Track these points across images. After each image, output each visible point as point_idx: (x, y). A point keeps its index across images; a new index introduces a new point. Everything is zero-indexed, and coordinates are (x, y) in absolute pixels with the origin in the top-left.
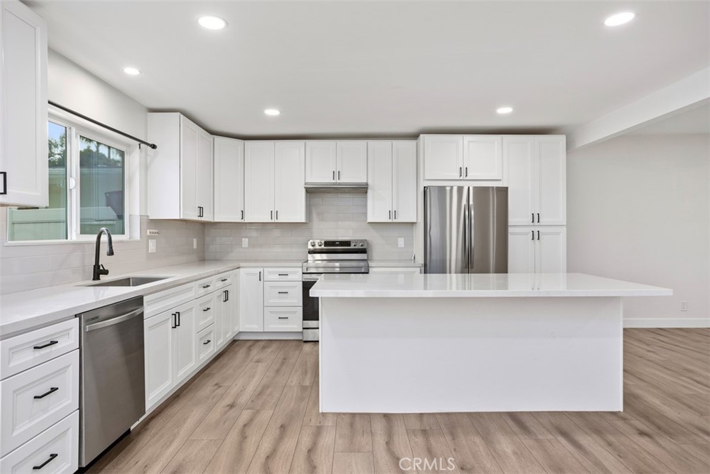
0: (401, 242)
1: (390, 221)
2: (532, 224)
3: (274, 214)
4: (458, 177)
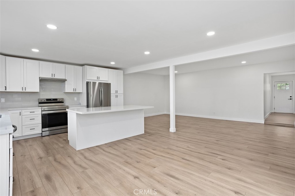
0: (76, 99)
1: (74, 92)
2: (116, 93)
3: (24, 88)
4: (97, 80)
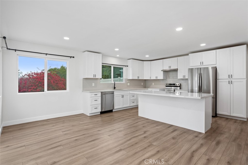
1: (184, 78)
2: (229, 78)
3: (157, 77)
4: (200, 65)
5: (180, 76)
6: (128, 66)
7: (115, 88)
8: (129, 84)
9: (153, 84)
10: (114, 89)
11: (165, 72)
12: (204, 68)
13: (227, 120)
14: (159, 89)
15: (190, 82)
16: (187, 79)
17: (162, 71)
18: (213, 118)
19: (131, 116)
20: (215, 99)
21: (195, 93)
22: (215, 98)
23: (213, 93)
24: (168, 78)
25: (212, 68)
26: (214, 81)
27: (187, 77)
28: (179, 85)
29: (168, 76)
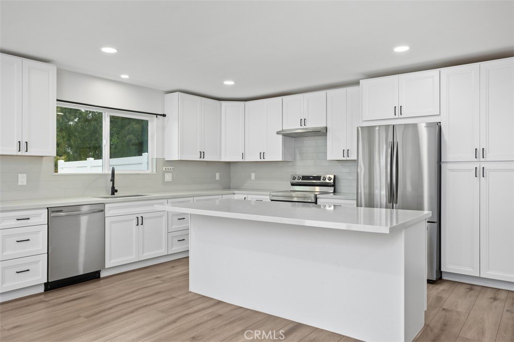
1: (344, 159)
2: (476, 160)
3: (262, 155)
4: (393, 116)
5: (334, 152)
6: (164, 115)
7: (116, 191)
8: (168, 177)
9: (253, 176)
10: (113, 193)
11: (289, 137)
12: (406, 125)
13: (472, 292)
14: (268, 193)
15: (362, 169)
16: (356, 160)
17: (278, 133)
18: (431, 286)
19: (163, 292)
20: (436, 224)
21: (379, 209)
22: (437, 222)
23: (430, 209)
24: (298, 157)
25: (429, 125)
26: (435, 166)
27: (353, 157)
28: (332, 181)
29: (297, 152)
